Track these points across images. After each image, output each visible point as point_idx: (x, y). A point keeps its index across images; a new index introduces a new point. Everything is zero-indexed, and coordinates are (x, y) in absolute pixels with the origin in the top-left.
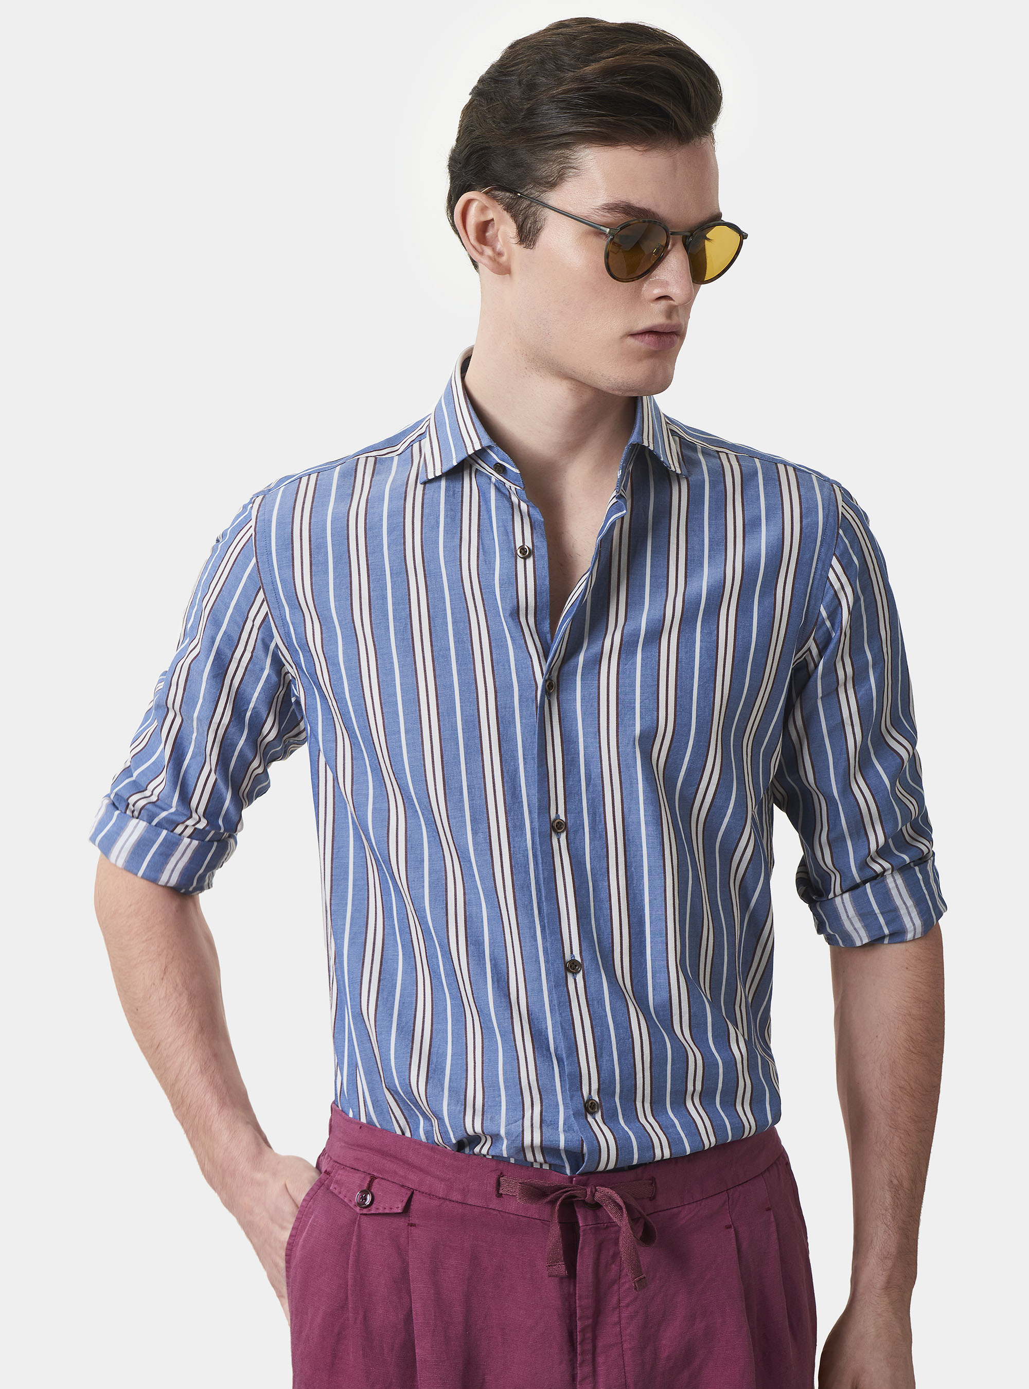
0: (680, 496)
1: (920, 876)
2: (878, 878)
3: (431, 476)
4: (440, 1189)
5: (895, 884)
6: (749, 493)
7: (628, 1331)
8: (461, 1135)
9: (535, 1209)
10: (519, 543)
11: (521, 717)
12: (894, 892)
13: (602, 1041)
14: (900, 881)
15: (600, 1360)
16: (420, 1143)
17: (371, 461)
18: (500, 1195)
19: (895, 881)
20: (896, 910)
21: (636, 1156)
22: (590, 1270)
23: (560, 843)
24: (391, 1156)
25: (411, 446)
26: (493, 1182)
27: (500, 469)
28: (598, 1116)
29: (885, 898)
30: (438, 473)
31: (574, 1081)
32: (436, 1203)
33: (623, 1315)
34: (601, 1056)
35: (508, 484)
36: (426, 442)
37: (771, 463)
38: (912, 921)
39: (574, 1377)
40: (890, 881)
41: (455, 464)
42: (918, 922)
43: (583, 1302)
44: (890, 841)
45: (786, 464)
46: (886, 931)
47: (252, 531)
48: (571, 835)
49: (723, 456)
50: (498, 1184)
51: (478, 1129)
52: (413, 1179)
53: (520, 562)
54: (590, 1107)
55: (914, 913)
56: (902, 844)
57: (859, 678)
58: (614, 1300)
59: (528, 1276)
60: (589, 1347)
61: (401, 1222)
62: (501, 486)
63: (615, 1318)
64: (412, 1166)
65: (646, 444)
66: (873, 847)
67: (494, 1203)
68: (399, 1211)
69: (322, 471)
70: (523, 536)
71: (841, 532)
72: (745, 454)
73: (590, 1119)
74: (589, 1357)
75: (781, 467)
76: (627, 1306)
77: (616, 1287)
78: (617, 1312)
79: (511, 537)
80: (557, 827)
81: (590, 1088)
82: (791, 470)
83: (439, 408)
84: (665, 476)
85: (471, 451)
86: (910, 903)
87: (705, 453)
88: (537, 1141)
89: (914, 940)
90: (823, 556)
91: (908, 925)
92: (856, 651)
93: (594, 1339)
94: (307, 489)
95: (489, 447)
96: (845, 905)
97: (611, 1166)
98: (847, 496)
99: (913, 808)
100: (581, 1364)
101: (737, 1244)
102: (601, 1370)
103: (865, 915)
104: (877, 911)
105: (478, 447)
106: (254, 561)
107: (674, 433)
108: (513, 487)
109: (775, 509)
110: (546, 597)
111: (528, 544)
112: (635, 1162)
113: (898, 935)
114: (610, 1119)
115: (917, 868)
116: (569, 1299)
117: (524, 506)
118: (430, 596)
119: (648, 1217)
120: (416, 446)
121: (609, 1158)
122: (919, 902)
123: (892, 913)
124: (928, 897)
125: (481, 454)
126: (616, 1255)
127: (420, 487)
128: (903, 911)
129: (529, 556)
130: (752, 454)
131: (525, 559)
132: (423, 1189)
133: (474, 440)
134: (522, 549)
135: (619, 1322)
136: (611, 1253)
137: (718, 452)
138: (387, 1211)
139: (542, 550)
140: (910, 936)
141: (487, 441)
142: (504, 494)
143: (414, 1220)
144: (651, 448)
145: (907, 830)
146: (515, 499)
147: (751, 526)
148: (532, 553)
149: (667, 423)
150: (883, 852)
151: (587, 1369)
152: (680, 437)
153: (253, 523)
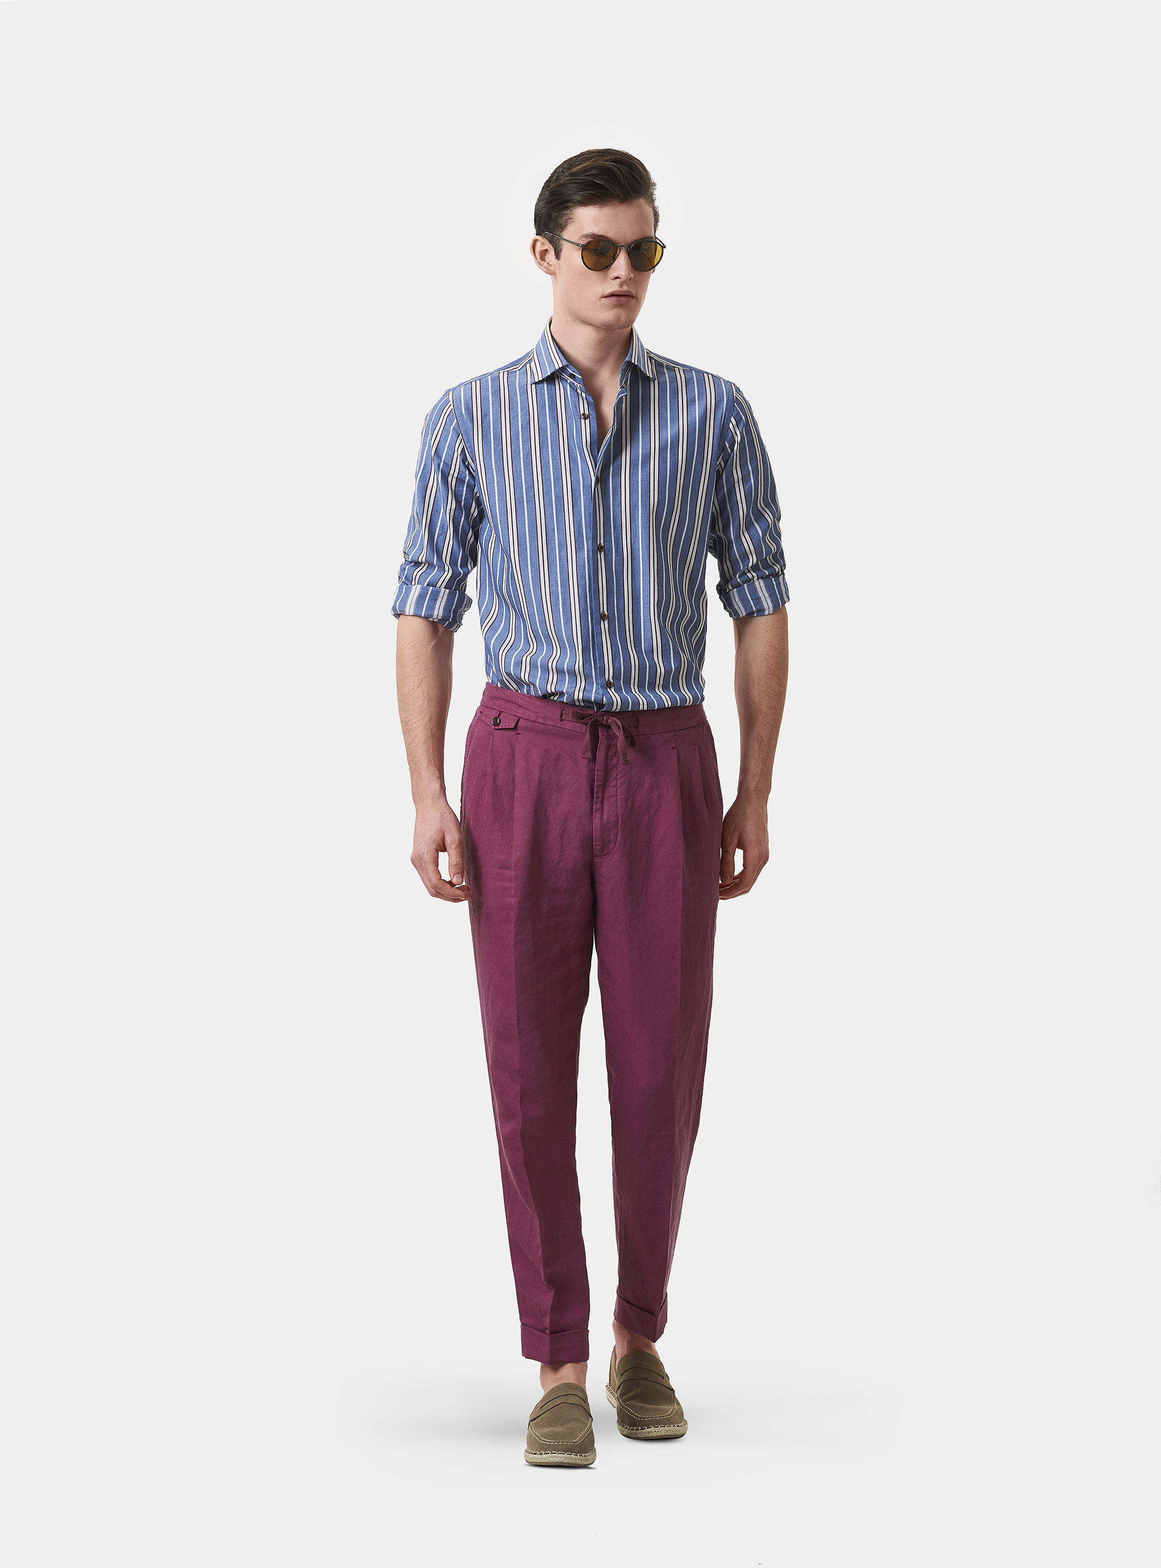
0: (654, 391)
1: (774, 583)
2: (750, 581)
3: (537, 380)
4: (533, 717)
5: (760, 585)
6: (689, 386)
7: (620, 790)
8: (544, 692)
9: (579, 727)
10: (582, 412)
11: (584, 495)
12: (759, 589)
13: (616, 653)
14: (762, 584)
15: (605, 803)
16: (525, 695)
17: (506, 373)
18: (562, 720)
19: (759, 584)
20: (759, 598)
21: (630, 708)
22: (603, 758)
23: (602, 556)
24: (511, 702)
25: (525, 365)
26: (559, 714)
27: (572, 376)
28: (613, 689)
29: (754, 592)
30: (541, 379)
31: (601, 670)
32: (530, 723)
33: (618, 782)
34: (615, 661)
35: (576, 383)
36: (533, 364)
37: (700, 373)
38: (767, 604)
39: (592, 810)
40: (757, 583)
41: (549, 374)
42: (771, 605)
43: (598, 773)
44: (759, 562)
45: (708, 374)
46: (754, 609)
47: (452, 407)
48: (606, 553)
49: (677, 369)
50: (562, 714)
51: (553, 690)
52: (520, 712)
53: (583, 421)
54: (609, 685)
55: (769, 601)
56: (767, 566)
57: (745, 479)
58: (614, 776)
59: (572, 759)
60: (600, 795)
61: (513, 733)
62: (572, 385)
63: (614, 783)
64: (520, 706)
65: (633, 361)
66: (750, 564)
67: (559, 724)
68: (512, 727)
69: (482, 378)
70: (583, 409)
71: (735, 404)
72: (688, 369)
73: (608, 690)
74: (600, 800)
75: (706, 375)
76: (621, 778)
77: (616, 768)
78: (615, 780)
79: (578, 409)
80: (601, 548)
81: (609, 674)
82: (710, 376)
83: (538, 346)
84: (647, 380)
85: (557, 368)
86: (767, 595)
87: (668, 368)
88: (581, 697)
89: (769, 614)
90: (727, 416)
91: (766, 606)
92: (743, 464)
93: (603, 793)
94: (476, 388)
95: (567, 366)
96: (735, 594)
97: (618, 710)
98: (738, 390)
99: (773, 548)
100: (596, 802)
101: (678, 756)
102: (606, 808)
103: (744, 601)
104: (750, 598)
105: (561, 366)
106: (455, 421)
107: (651, 358)
108: (578, 385)
109: (702, 393)
110: (596, 437)
111: (587, 412)
112: (629, 710)
113: (761, 611)
114: (618, 690)
115: (773, 579)
116: (592, 772)
117: (584, 395)
118: (541, 438)
119: (635, 737)
120: (528, 366)
121: (617, 705)
122: (772, 595)
123: (757, 600)
124: (777, 593)
125: (563, 369)
126: (616, 752)
127: (534, 386)
128: (763, 599)
129: (587, 418)
130: (691, 369)
131: (585, 419)
132: (524, 717)
133: (558, 364)
134: (584, 414)
135: (616, 786)
136: (614, 751)
137: (674, 367)
138: (506, 727)
139: (594, 415)
140: (767, 613)
141: (565, 363)
142: (574, 389)
143: (519, 732)
144: (636, 363)
145: (770, 559)
146: (579, 391)
147: (691, 402)
148: (588, 417)
149: (647, 352)
150: (755, 568)
151: (599, 806)
152: (655, 360)
153: (451, 403)
